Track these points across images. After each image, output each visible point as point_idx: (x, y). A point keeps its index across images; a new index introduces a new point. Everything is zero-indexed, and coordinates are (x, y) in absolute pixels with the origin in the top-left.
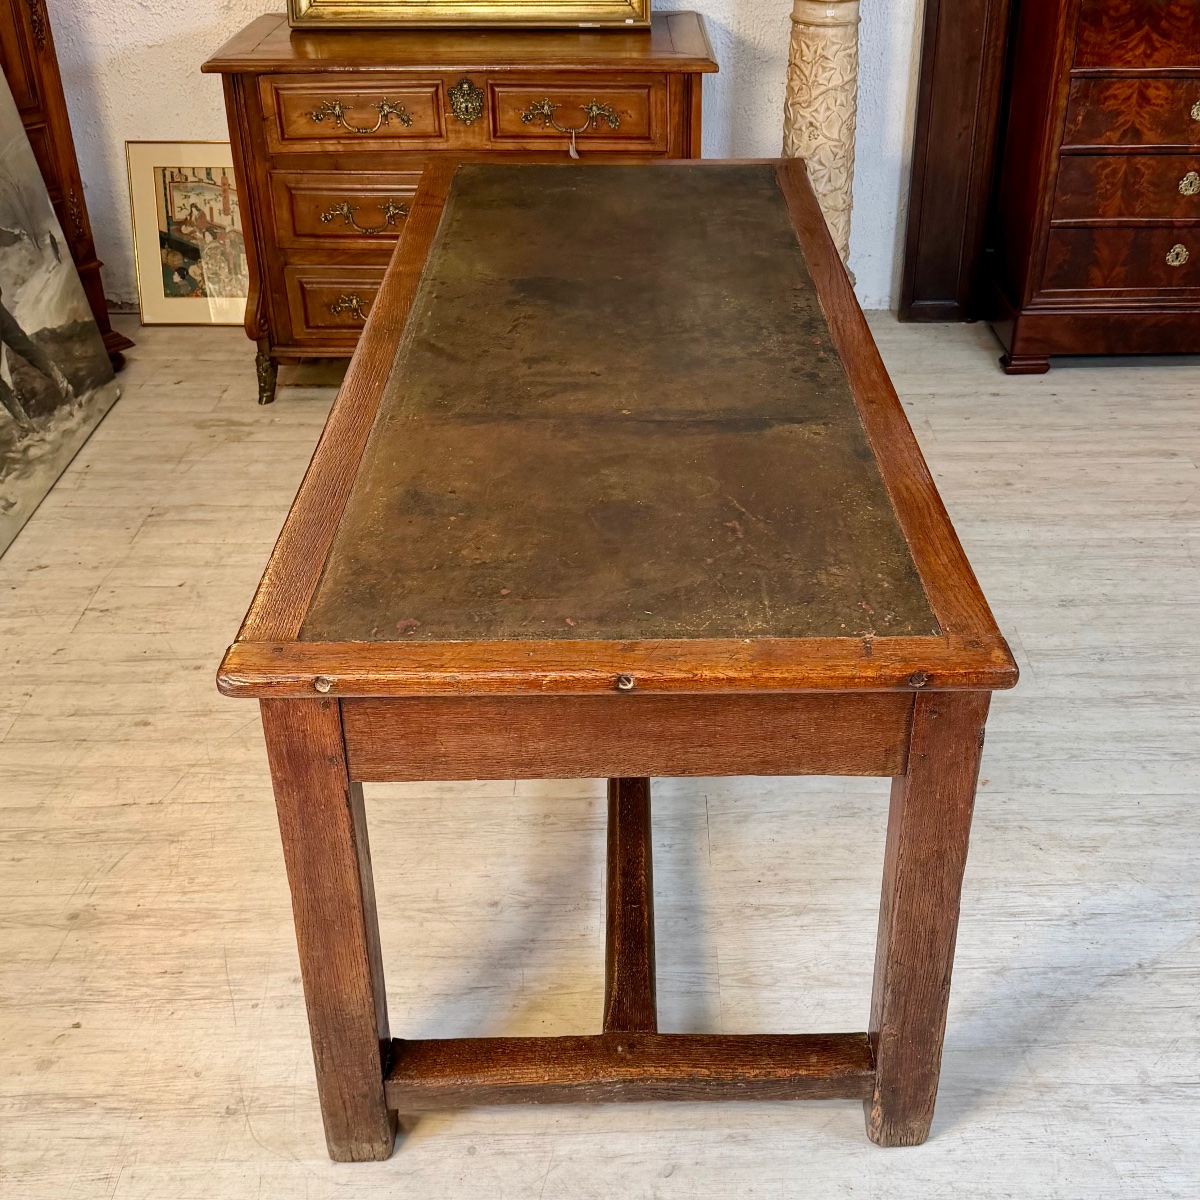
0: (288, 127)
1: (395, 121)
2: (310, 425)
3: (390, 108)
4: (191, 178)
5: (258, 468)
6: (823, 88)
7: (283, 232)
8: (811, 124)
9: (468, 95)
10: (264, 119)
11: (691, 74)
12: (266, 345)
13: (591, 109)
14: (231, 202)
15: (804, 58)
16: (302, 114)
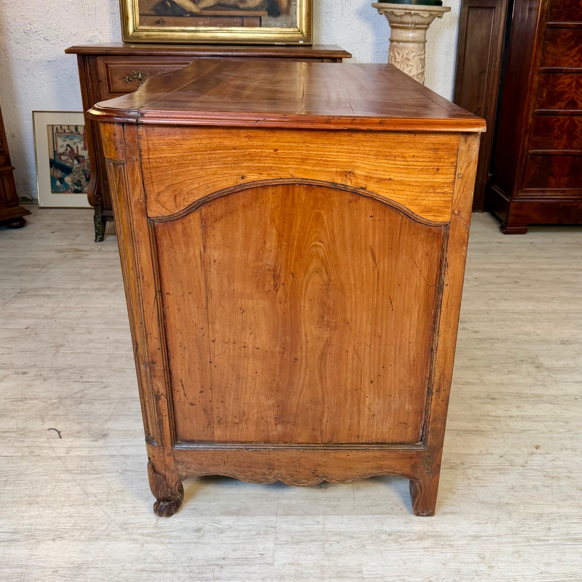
0: (112, 85)
4: (67, 131)
10: (99, 81)
11: (336, 58)
12: (99, 209)
15: (397, 60)
16: (120, 78)
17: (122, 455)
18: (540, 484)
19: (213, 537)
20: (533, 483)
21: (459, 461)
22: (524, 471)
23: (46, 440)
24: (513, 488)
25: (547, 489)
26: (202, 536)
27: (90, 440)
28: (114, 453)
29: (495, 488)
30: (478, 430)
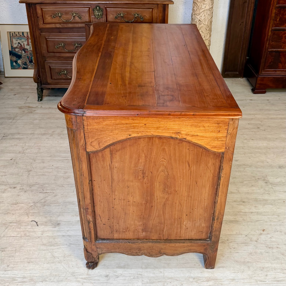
0: (45, 20)
1: (77, 18)
2: (52, 108)
3: (75, 14)
4: (18, 35)
5: (37, 121)
6: (203, 10)
7: (44, 51)
8: (200, 20)
9: (99, 10)
10: (38, 17)
11: (165, 4)
12: (40, 84)
13: (135, 15)
14: (29, 42)
15: (198, 1)
16: (49, 16)
17: (68, 235)
18: (263, 251)
19: (113, 280)
20: (260, 251)
21: (226, 239)
22: (257, 244)
23: (31, 227)
24: (251, 254)
25: (267, 254)
26: (109, 279)
27: (52, 227)
28: (64, 234)
29: (243, 253)
30: (236, 221)
